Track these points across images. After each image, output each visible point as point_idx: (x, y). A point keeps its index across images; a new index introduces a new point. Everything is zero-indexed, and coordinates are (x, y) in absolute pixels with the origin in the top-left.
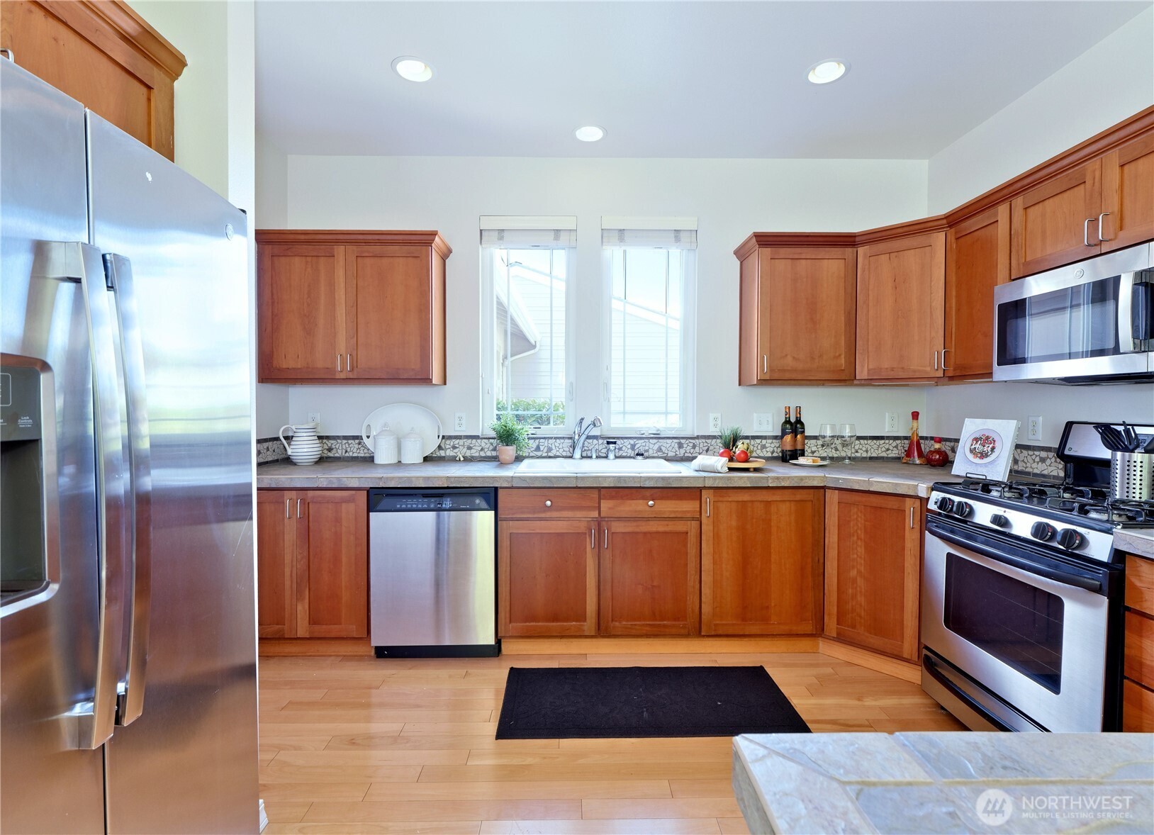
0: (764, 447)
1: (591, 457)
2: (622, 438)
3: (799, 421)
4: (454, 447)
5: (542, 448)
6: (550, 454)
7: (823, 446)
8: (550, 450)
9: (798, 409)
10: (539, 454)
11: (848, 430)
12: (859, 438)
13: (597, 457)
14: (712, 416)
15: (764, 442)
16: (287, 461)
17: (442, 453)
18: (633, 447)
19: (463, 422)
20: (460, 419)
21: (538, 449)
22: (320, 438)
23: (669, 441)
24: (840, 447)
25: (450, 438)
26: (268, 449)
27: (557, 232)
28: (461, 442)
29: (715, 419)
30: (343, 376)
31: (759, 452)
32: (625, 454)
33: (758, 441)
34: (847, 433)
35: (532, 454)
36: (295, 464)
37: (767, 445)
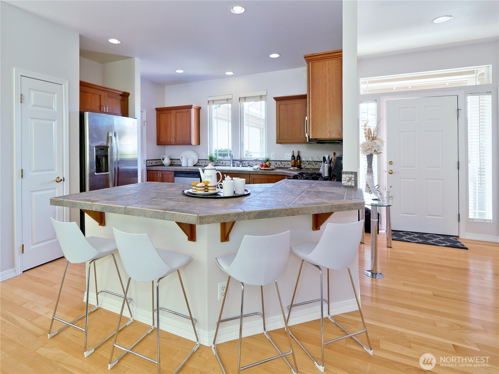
0: (288, 164)
1: (235, 166)
2: (244, 161)
3: (299, 156)
4: (202, 163)
5: (224, 163)
6: (226, 165)
7: (308, 164)
8: (226, 164)
9: (299, 152)
10: (223, 165)
11: (310, 159)
12: (315, 162)
13: (237, 166)
14: (272, 154)
15: (288, 162)
16: (163, 165)
17: (199, 164)
18: (248, 163)
19: (204, 155)
20: (203, 154)
21: (222, 163)
22: (170, 159)
23: (259, 162)
24: (314, 165)
25: (201, 160)
26: (159, 162)
27: (228, 99)
28: (204, 161)
29: (273, 155)
30: (173, 143)
31: (287, 166)
32: (246, 166)
33: (287, 162)
34: (310, 160)
35: (221, 165)
36: (164, 166)
37: (290, 164)
